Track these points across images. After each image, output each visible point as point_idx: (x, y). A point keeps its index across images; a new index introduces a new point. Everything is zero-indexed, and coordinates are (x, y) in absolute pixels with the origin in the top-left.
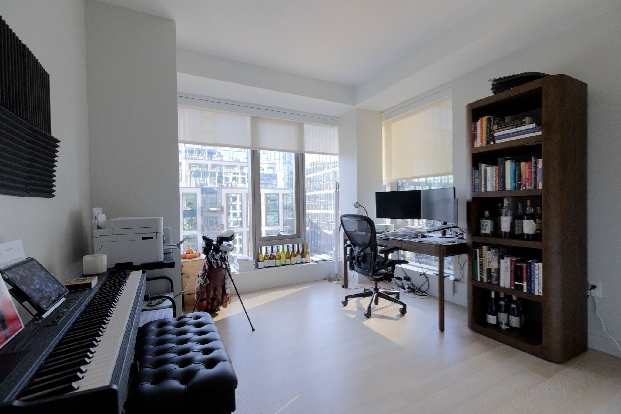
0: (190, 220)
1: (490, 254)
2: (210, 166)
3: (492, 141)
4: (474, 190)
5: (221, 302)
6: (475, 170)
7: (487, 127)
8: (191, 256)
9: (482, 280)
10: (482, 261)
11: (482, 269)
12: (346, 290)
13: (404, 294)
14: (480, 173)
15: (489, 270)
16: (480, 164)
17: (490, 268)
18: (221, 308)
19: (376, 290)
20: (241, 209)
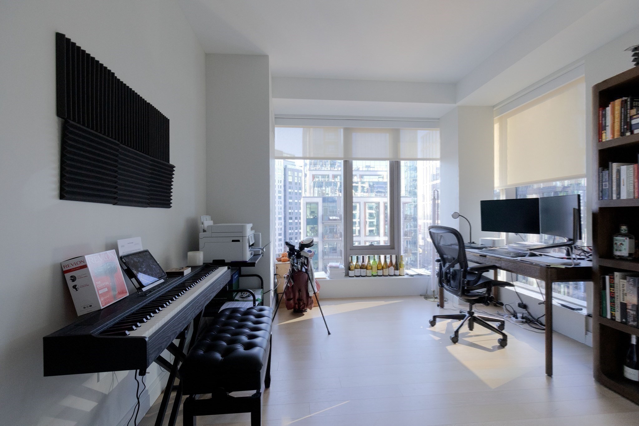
0: (312, 228)
1: (625, 284)
2: (331, 176)
3: (629, 131)
4: (602, 197)
5: (306, 304)
6: (603, 170)
7: (621, 113)
8: (285, 259)
9: (614, 318)
10: (614, 292)
11: (613, 303)
12: (442, 309)
13: (516, 325)
14: (610, 176)
15: (624, 306)
16: (610, 163)
17: (626, 302)
18: (308, 310)
19: (471, 313)
20: (360, 218)
